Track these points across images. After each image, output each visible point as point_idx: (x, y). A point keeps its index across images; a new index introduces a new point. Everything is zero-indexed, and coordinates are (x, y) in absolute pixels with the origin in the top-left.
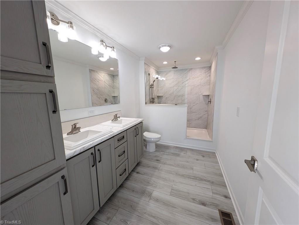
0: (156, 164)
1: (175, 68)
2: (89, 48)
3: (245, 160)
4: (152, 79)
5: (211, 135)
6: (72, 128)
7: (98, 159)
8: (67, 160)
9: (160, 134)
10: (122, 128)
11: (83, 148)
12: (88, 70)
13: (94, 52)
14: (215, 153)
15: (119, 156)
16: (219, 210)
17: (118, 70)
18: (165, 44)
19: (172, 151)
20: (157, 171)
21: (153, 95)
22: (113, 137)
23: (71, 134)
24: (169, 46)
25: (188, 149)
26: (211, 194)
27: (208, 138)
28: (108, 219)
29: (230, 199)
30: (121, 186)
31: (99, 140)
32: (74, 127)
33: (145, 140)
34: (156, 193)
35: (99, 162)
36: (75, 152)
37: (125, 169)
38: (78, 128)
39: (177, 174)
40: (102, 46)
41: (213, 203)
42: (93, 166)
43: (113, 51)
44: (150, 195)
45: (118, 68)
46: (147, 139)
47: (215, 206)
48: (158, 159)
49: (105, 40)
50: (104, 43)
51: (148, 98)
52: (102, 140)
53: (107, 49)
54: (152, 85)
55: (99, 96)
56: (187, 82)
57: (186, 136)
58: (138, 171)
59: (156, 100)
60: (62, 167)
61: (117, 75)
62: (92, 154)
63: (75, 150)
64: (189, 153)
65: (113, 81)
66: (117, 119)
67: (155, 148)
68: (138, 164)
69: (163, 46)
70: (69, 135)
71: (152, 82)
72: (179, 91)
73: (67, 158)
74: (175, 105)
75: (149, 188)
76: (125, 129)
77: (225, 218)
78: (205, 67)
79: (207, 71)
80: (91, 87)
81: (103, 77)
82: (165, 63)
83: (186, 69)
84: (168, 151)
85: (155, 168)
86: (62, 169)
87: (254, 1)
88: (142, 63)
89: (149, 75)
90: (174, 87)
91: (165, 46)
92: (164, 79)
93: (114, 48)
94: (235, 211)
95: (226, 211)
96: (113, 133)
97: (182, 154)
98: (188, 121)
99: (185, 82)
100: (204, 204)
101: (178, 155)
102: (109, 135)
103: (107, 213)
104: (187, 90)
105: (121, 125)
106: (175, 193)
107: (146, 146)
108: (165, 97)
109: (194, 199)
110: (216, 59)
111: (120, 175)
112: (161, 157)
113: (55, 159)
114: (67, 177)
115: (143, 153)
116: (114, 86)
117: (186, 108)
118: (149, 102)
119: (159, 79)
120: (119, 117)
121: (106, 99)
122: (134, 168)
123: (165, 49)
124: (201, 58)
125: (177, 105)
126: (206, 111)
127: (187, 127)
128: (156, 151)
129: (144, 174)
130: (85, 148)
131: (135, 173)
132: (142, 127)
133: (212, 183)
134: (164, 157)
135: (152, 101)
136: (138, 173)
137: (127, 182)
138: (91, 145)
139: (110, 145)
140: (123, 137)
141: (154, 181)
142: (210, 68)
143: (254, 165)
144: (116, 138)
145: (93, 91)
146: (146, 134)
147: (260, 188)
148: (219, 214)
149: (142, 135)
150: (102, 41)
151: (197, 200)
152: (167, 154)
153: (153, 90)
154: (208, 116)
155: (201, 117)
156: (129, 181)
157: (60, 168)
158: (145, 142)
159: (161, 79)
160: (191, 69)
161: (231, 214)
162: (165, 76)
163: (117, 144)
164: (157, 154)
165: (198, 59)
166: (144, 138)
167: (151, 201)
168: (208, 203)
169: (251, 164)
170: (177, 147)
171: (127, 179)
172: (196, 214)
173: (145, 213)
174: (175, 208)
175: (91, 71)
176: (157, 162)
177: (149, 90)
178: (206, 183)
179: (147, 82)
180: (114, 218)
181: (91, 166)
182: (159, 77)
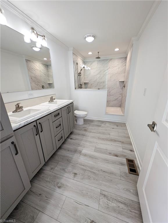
0: (84, 132)
1: (98, 58)
2: (22, 36)
3: (148, 125)
4: (80, 68)
5: (123, 111)
6: (16, 107)
7: (40, 130)
8: (14, 131)
9: (87, 112)
10: (57, 107)
11: (27, 121)
12: (25, 60)
13: (27, 40)
14: (125, 123)
15: (56, 128)
16: (126, 159)
17: (50, 60)
18: (90, 34)
19: (96, 123)
20: (85, 137)
21: (81, 81)
22: (51, 113)
23: (16, 112)
24: (93, 36)
25: (107, 121)
26: (121, 149)
27: (121, 114)
28: (52, 169)
29: (134, 151)
30: (60, 148)
31: (39, 116)
32: (17, 106)
33: (75, 116)
34: (84, 151)
35: (41, 132)
36: (20, 125)
37: (62, 137)
38: (21, 107)
39: (99, 138)
40: (33, 33)
41: (123, 155)
42: (37, 135)
43: (44, 40)
44: (80, 152)
45: (50, 58)
46: (77, 116)
47: (124, 156)
48: (86, 129)
49: (35, 28)
50: (34, 31)
51: (77, 85)
52: (41, 116)
53: (38, 37)
54: (80, 73)
55: (37, 83)
56: (107, 71)
57: (106, 113)
58: (71, 138)
59: (83, 86)
60: (11, 136)
61: (50, 65)
62: (35, 126)
63: (20, 123)
64: (107, 124)
65: (47, 71)
66: (52, 101)
67: (83, 122)
68: (71, 133)
69: (88, 36)
70: (14, 113)
71: (79, 71)
72: (101, 78)
73: (14, 129)
74: (98, 89)
75: (80, 148)
76: (59, 108)
77: (130, 163)
78: (122, 58)
79: (123, 61)
80: (29, 75)
81: (38, 67)
82: (90, 53)
83: (107, 60)
84: (93, 123)
85: (84, 135)
86: (11, 137)
87: (161, 1)
88: (70, 53)
89: (77, 64)
90: (97, 75)
91: (90, 36)
92: (90, 69)
93: (44, 37)
94: (136, 158)
95: (130, 159)
96: (50, 111)
97: (103, 125)
98: (107, 102)
99: (106, 70)
100: (116, 156)
101: (99, 126)
102: (47, 112)
103: (50, 165)
104: (107, 77)
105: (57, 105)
106: (97, 150)
107: (76, 121)
108: (90, 84)
109: (110, 153)
110: (132, 50)
111: (58, 141)
112: (88, 128)
113: (3, 130)
114: (16, 143)
115: (74, 126)
116: (48, 75)
117: (106, 91)
118: (78, 87)
119: (85, 68)
120: (54, 99)
121: (43, 86)
122: (69, 136)
123: (90, 39)
124: (119, 49)
125: (99, 89)
126: (121, 94)
127: (107, 106)
128: (84, 124)
129: (76, 139)
130: (28, 122)
131: (69, 139)
132: (73, 106)
133: (123, 143)
134: (90, 127)
135: (80, 87)
136: (71, 139)
137: (64, 145)
138: (33, 119)
139: (49, 119)
140: (59, 114)
141: (83, 144)
142: (126, 58)
143: (154, 127)
144: (53, 115)
145: (31, 78)
146: (76, 112)
147: (156, 142)
148: (126, 161)
149: (73, 113)
150: (33, 29)
151: (112, 154)
152: (92, 126)
153: (80, 78)
154: (122, 97)
155: (117, 99)
156: (65, 144)
157: (9, 137)
158: (76, 118)
159: (87, 69)
160: (111, 59)
161: (134, 160)
162: (90, 65)
163: (54, 119)
164: (85, 126)
165: (117, 50)
166: (75, 115)
167: (81, 156)
168: (119, 155)
169: (152, 126)
170: (99, 121)
171: (64, 143)
172: (111, 162)
173: (77, 164)
174: (98, 159)
175: (27, 61)
176: (85, 131)
177: (78, 77)
178: (119, 143)
179: (76, 70)
180: (56, 168)
181: (35, 135)
182: (85, 66)
